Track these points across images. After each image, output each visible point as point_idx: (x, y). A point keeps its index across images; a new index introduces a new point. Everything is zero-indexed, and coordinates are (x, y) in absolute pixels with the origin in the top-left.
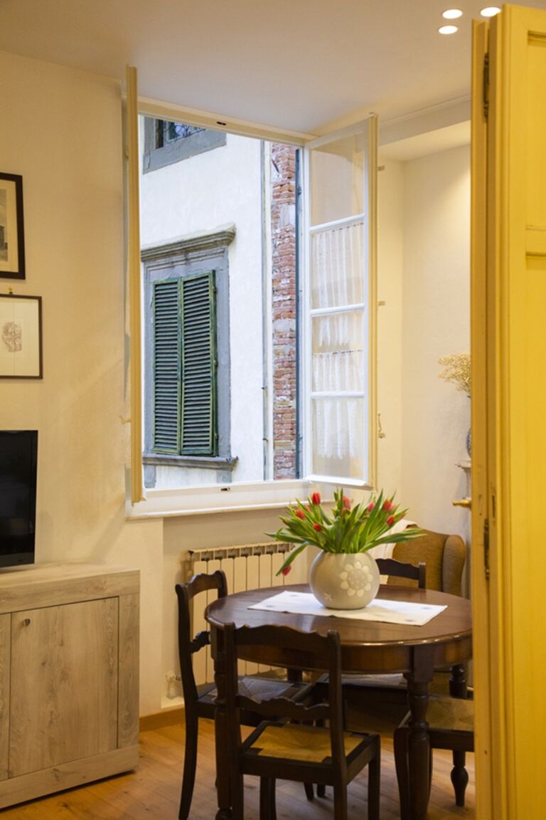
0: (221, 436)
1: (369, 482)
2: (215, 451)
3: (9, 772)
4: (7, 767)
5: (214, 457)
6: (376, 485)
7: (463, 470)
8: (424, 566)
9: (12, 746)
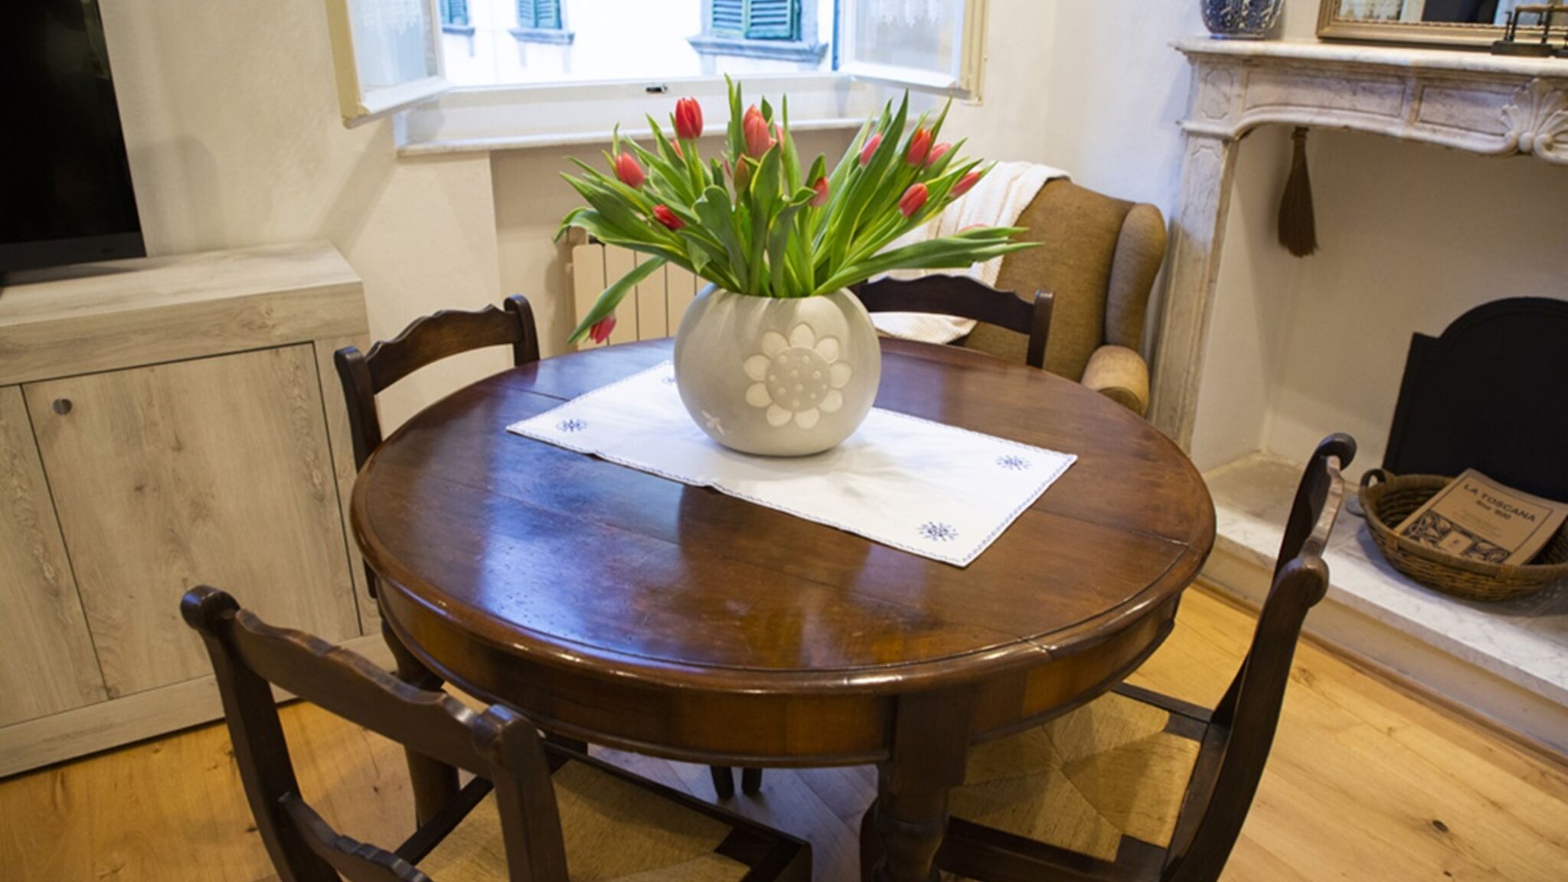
0: (804, 9)
1: (961, 79)
2: (795, 31)
3: (108, 690)
4: (99, 681)
5: (794, 41)
6: (978, 85)
7: (1185, 58)
8: (1047, 300)
9: (99, 643)
